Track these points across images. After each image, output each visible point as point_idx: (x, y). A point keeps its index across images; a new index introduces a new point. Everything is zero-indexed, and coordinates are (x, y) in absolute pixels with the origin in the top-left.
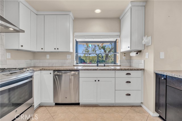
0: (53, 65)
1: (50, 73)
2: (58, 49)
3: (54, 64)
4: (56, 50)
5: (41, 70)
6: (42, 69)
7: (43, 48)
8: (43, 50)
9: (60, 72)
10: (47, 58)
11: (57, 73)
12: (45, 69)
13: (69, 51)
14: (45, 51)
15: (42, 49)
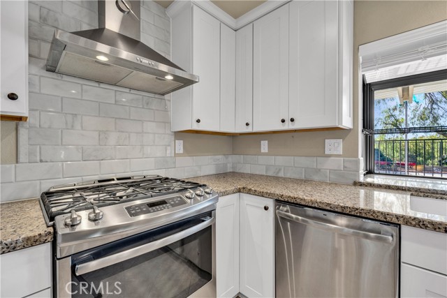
0: (278, 172)
1: (266, 208)
2: (292, 120)
3: (280, 170)
4: (288, 126)
5: (239, 191)
6: (244, 188)
7: (250, 123)
8: (249, 130)
9: (299, 209)
10: (263, 151)
11: (290, 214)
12: (250, 190)
13: (337, 125)
14: (255, 130)
15: (247, 124)
